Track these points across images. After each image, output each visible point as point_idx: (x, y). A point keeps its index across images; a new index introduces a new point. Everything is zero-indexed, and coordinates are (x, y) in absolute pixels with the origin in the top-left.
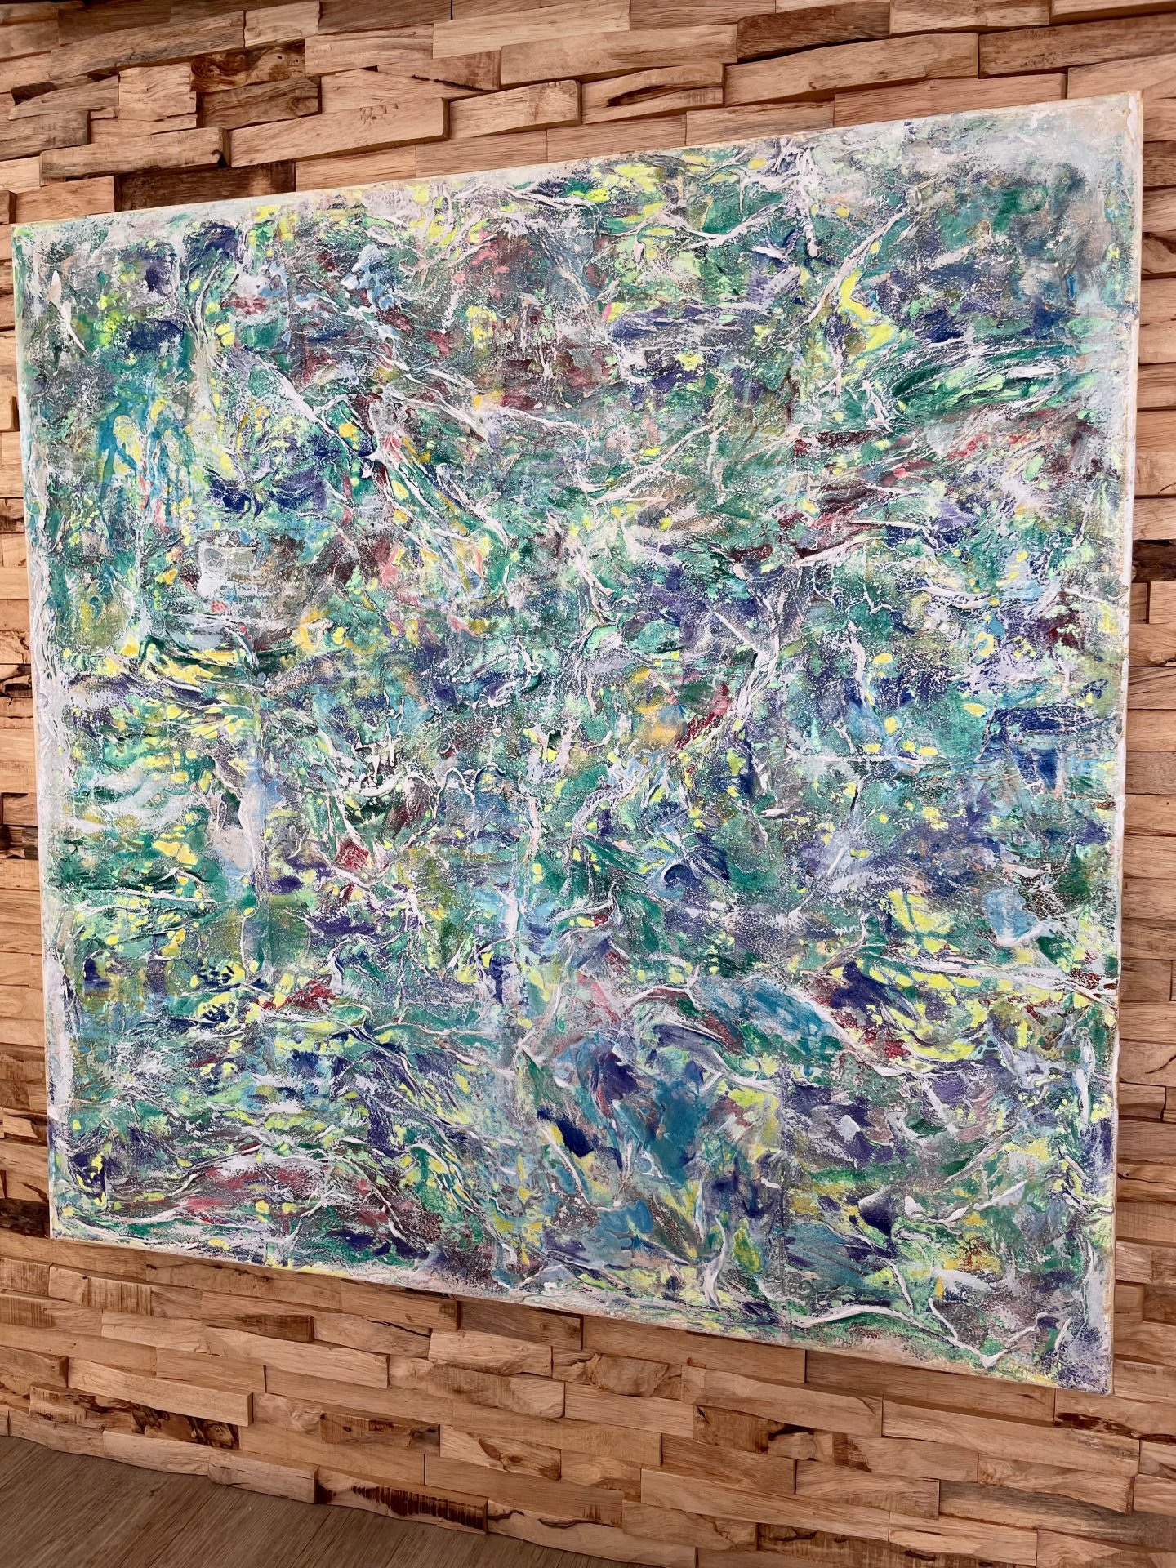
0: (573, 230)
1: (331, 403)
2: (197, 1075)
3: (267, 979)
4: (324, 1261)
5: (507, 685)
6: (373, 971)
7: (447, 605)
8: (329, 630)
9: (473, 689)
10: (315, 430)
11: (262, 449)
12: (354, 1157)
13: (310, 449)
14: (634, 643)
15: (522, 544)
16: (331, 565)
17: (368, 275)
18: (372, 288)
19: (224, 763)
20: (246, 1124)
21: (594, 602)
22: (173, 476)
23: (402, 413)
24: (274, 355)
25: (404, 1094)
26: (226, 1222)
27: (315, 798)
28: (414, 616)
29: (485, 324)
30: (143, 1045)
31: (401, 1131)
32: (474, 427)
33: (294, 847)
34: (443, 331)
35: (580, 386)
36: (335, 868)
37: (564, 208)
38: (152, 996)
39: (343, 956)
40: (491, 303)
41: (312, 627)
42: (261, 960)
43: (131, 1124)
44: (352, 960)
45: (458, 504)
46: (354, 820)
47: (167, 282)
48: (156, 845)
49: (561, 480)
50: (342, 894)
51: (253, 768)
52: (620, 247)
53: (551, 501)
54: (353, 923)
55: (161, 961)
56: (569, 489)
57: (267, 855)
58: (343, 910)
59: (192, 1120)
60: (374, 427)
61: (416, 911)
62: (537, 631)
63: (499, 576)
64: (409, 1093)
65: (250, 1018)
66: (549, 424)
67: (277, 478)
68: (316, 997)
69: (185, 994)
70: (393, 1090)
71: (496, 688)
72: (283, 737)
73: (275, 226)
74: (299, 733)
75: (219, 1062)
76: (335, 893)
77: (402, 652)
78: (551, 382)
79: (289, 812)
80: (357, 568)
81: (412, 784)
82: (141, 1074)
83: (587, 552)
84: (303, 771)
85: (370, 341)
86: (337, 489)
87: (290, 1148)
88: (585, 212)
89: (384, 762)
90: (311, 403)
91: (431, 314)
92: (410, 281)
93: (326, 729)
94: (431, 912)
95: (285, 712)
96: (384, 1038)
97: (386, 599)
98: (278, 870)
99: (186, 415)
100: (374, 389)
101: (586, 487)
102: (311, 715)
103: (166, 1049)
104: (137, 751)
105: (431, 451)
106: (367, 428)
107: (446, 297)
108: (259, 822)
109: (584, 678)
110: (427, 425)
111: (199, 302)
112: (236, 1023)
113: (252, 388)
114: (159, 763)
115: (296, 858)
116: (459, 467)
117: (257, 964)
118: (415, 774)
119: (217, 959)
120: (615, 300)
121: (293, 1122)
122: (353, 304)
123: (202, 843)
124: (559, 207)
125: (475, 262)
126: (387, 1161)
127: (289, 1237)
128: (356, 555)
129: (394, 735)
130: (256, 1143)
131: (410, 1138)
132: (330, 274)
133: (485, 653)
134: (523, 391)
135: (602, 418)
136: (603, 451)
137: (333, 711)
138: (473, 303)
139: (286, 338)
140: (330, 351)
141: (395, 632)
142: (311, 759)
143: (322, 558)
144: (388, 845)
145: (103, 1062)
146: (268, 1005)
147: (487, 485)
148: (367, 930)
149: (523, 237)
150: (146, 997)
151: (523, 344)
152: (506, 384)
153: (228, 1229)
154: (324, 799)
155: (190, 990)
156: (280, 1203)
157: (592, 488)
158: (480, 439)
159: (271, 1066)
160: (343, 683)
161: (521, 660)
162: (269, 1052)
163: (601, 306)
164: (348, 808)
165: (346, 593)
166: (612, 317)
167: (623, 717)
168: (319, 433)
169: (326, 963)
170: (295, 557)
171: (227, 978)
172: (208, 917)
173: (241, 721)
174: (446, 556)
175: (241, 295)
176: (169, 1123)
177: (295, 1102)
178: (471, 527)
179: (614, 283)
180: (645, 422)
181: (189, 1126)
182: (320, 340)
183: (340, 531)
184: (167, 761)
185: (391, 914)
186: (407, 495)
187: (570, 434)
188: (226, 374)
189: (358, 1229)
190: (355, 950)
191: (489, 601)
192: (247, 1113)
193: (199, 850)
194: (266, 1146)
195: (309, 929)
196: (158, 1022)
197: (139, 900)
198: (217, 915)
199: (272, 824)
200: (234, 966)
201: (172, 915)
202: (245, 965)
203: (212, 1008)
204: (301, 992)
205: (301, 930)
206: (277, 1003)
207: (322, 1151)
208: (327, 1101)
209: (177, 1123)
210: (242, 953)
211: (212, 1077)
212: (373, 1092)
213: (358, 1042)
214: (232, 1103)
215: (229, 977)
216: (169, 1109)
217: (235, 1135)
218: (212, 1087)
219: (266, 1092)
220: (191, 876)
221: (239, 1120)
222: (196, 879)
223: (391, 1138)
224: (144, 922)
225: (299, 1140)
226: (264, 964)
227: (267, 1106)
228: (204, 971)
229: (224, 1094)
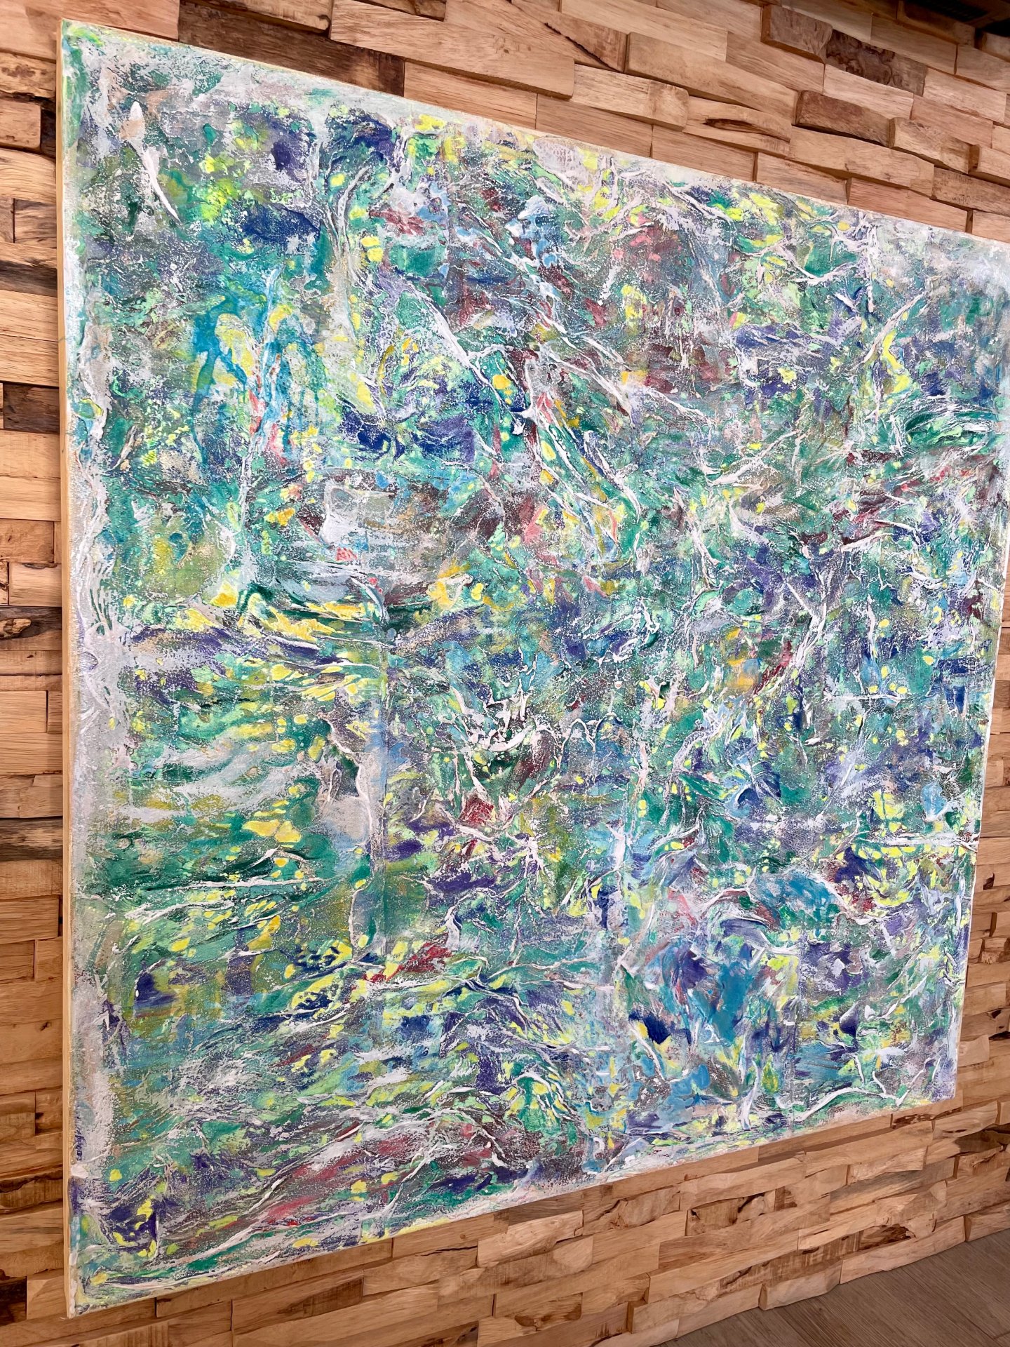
0: (715, 239)
1: (487, 351)
2: (287, 1073)
3: (378, 951)
4: (424, 1216)
5: (630, 642)
6: (491, 921)
7: (583, 566)
8: (468, 586)
9: (600, 645)
10: (467, 376)
11: (408, 386)
12: (461, 1105)
13: (462, 395)
14: (730, 607)
15: (650, 515)
16: (475, 520)
17: (533, 227)
18: (537, 242)
19: (341, 728)
20: (344, 1108)
21: (704, 570)
22: (296, 399)
23: (555, 374)
24: (428, 285)
25: (514, 1031)
26: (316, 1217)
27: (442, 757)
28: (552, 575)
29: (637, 305)
30: (218, 1057)
31: (508, 1067)
32: (621, 400)
33: (416, 809)
34: (600, 303)
35: (708, 380)
36: (458, 826)
37: (710, 217)
38: (233, 999)
39: (461, 912)
40: (643, 286)
41: (451, 582)
42: (372, 932)
43: (197, 1151)
44: (471, 914)
45: (601, 471)
46: (481, 775)
47: (302, 166)
48: (248, 826)
49: (687, 461)
50: (464, 850)
51: (375, 731)
52: (748, 265)
53: (678, 478)
54: (474, 878)
55: (247, 957)
56: (691, 469)
57: (385, 821)
58: (465, 866)
59: (277, 1124)
60: (528, 384)
61: (536, 857)
62: (658, 593)
63: (630, 542)
64: (519, 1029)
65: (355, 996)
66: (683, 409)
67: (423, 420)
68: (431, 958)
69: (279, 987)
70: (504, 1031)
71: (620, 644)
72: (411, 696)
73: (439, 142)
74: (428, 691)
75: (315, 1052)
76: (457, 851)
77: (538, 610)
78: (686, 371)
79: (412, 775)
80: (501, 525)
81: (539, 737)
82: (213, 1091)
83: (702, 526)
84: (430, 730)
85: (531, 296)
86: (486, 442)
87: (394, 1117)
88: (725, 225)
89: (514, 717)
90: (466, 347)
91: (591, 282)
92: (574, 244)
93: (459, 686)
94: (549, 856)
95: (415, 670)
96: (497, 984)
97: (527, 557)
98: (397, 836)
99: (317, 331)
100: (532, 346)
101: (706, 469)
102: (444, 673)
103: (248, 1055)
104: (227, 718)
105: (581, 417)
106: (521, 382)
107: (605, 269)
108: (379, 788)
109: (691, 636)
110: (578, 391)
111: (342, 201)
112: (338, 1005)
113: (400, 316)
114: (257, 732)
115: (419, 820)
116: (604, 436)
117: (366, 938)
118: (544, 727)
119: (321, 941)
120: (740, 310)
121: (397, 1091)
122: (517, 252)
123: (308, 817)
124: (706, 214)
125: (632, 243)
126: (494, 1099)
127: (387, 1207)
128: (501, 511)
129: (526, 691)
130: (356, 1124)
131: (517, 1072)
132: (495, 215)
133: (613, 612)
134: (663, 375)
135: (722, 411)
136: (720, 440)
137: (467, 668)
138: (628, 282)
139: (444, 270)
140: (489, 296)
141: (533, 591)
142: (441, 718)
143: (466, 511)
144: (513, 797)
145: (159, 1091)
146: (378, 978)
147: (627, 457)
148: (487, 882)
149: (675, 232)
150: (224, 1003)
151: (667, 332)
152: (649, 365)
153: (318, 1224)
154: (451, 757)
155: (283, 982)
156: (380, 1177)
157: (710, 471)
158: (624, 412)
159: (377, 1042)
160: (478, 640)
161: (643, 619)
162: (376, 1026)
163: (730, 313)
164: (476, 765)
165: (488, 549)
166: (737, 325)
167: (718, 669)
168: (473, 381)
169: (443, 922)
170: (437, 508)
171: (331, 958)
172: (311, 897)
173: (363, 680)
174: (585, 519)
175: (396, 208)
176: (248, 1134)
177: (402, 1069)
178: (610, 494)
179: (741, 296)
180: (753, 420)
181: (274, 1131)
182: (480, 281)
183: (487, 485)
184: (269, 729)
185: (510, 864)
186: (555, 457)
187: (699, 421)
188: (371, 293)
189: (459, 1172)
190: (474, 904)
191: (620, 564)
192: (346, 1096)
193: (304, 825)
194: (367, 1123)
195: (427, 891)
196: (240, 1026)
197: (221, 892)
198: (322, 894)
199: (393, 788)
200: (340, 945)
201: (264, 902)
202: (353, 942)
203: (309, 996)
204: (414, 957)
205: (419, 894)
206: (387, 973)
207: (428, 1110)
208: (437, 1059)
209: (258, 1132)
210: (351, 929)
211: (306, 1070)
212: (483, 1038)
213: (471, 993)
214: (329, 1091)
215: (333, 958)
216: (248, 1119)
217: (331, 1123)
218: (305, 1080)
219: (370, 1069)
220: (292, 856)
221: (337, 1107)
222: (298, 858)
223: (499, 1076)
224: (226, 917)
225: (405, 1106)
226: (376, 936)
227: (371, 1082)
228: (303, 957)
229: (320, 1083)
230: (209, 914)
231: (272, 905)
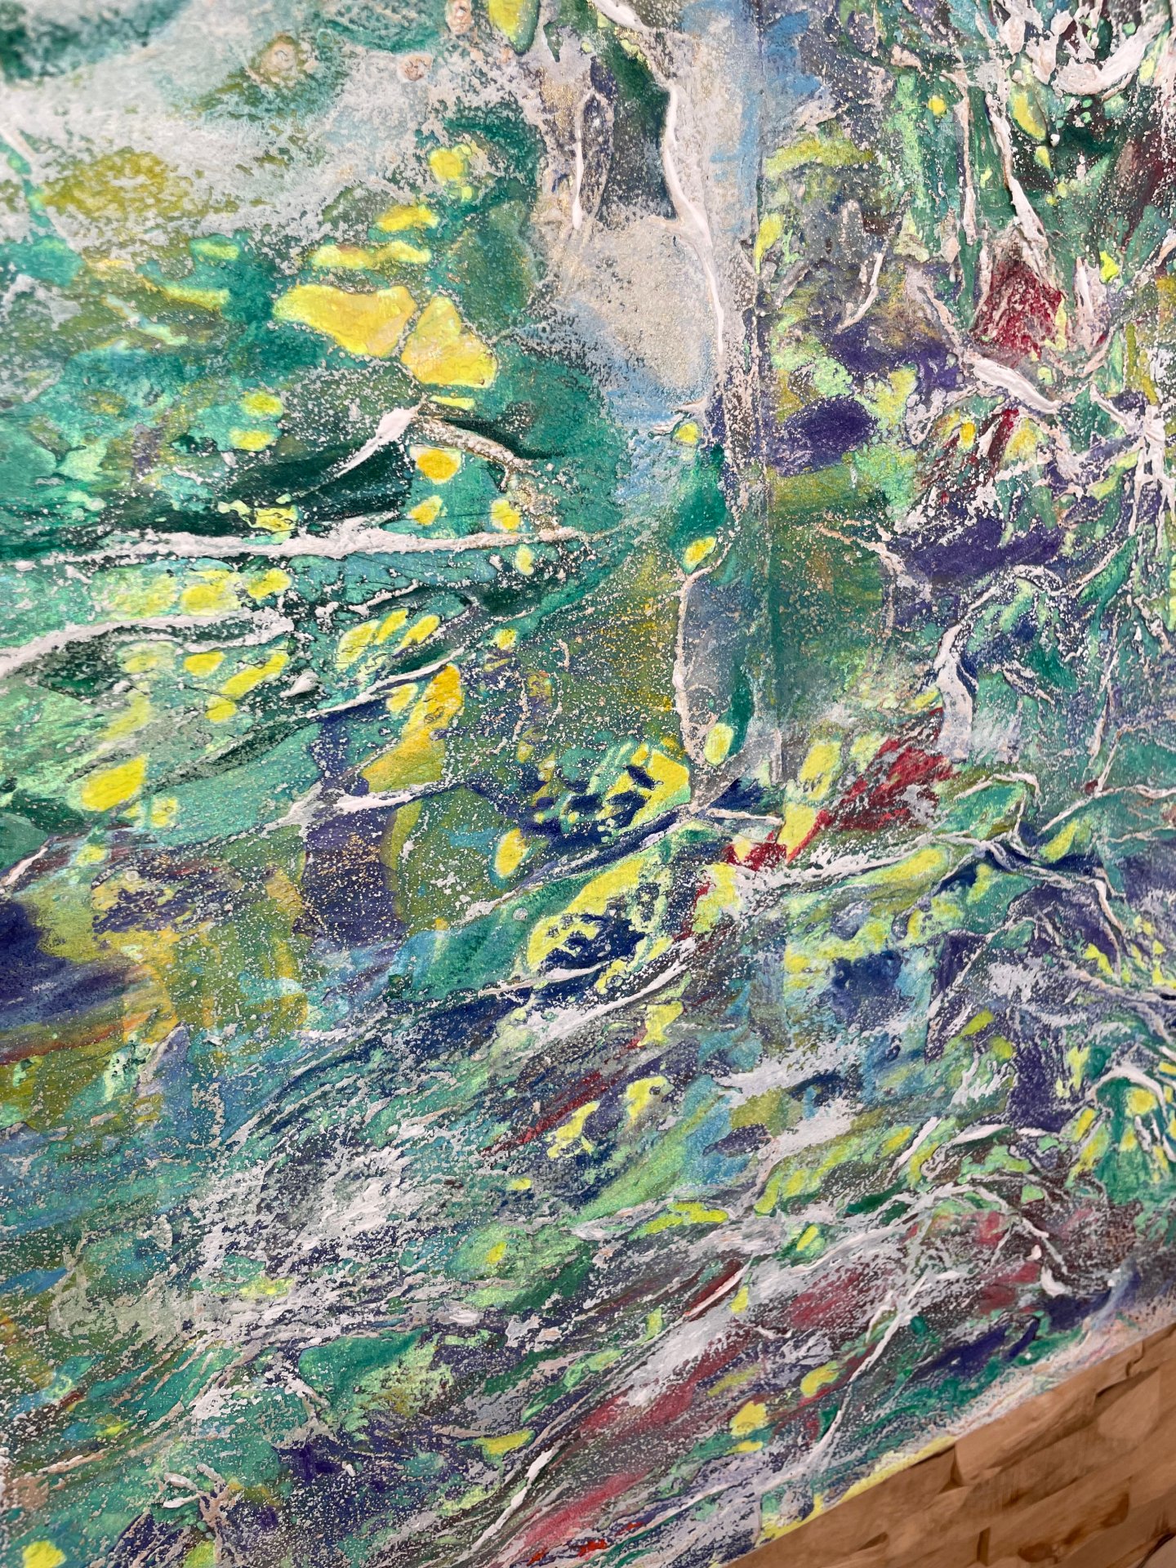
2: (537, 1164)
3: (762, 774)
6: (1048, 666)
12: (978, 1173)
20: (700, 1231)
25: (1093, 969)
26: (650, 1517)
27: (923, 91)
30: (317, 1151)
31: (1077, 1059)
33: (854, 286)
36: (971, 357)
38: (340, 961)
39: (978, 641)
42: (741, 713)
43: (299, 1434)
44: (1000, 648)
46: (1035, 180)
48: (298, 307)
50: (985, 442)
54: (1007, 537)
55: (368, 818)
57: (765, 324)
58: (986, 496)
59: (523, 1308)
64: (1103, 961)
65: (706, 913)
68: (900, 787)
69: (482, 907)
70: (1074, 972)
75: (610, 1089)
76: (965, 445)
79: (834, 151)
82: (318, 1255)
87: (825, 1231)
96: (1057, 849)
98: (800, 381)
103: (412, 1130)
108: (737, 189)
112: (663, 944)
115: (860, 328)
117: (724, 733)
119: (594, 750)
121: (829, 1162)
123: (513, 288)
126: (1047, 1143)
127: (818, 1447)
130: (732, 1268)
131: (1096, 1070)
144: (1111, 268)
146: (767, 854)
148: (1040, 548)
150: (311, 975)
153: (657, 1531)
154: (951, 99)
155: (493, 889)
156: (797, 1383)
159: (773, 1040)
162: (769, 994)
164: (1019, 138)
169: (932, 675)
171: (631, 803)
172: (552, 599)
176: (445, 1355)
177: (839, 1104)
181: (515, 1331)
185: (1099, 490)
189: (972, 1330)
190: (1008, 616)
192: (703, 1199)
193: (502, 319)
194: (760, 1259)
195: (889, 578)
196: (375, 1043)
197: (236, 577)
198: (584, 587)
199: (781, 197)
200: (656, 762)
201: (397, 618)
202: (689, 747)
203: (579, 926)
204: (858, 785)
205: (866, 586)
206: (789, 840)
207: (904, 1198)
208: (919, 1066)
209: (472, 1342)
210: (682, 707)
211: (589, 1147)
212: (1027, 994)
213: (998, 878)
214: (657, 1193)
215: (639, 802)
216: (439, 1315)
217: (668, 1277)
218: (590, 1176)
219: (759, 1116)
220: (475, 440)
221: (681, 1231)
222: (496, 450)
223: (1059, 1085)
224: (272, 674)
225: (850, 1197)
226: (753, 726)
227: (763, 1150)
228: (547, 803)
229: (631, 1178)
230: (204, 663)
231: (426, 627)
